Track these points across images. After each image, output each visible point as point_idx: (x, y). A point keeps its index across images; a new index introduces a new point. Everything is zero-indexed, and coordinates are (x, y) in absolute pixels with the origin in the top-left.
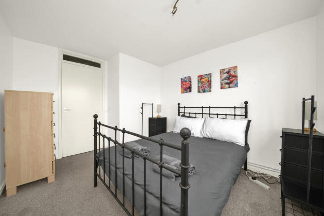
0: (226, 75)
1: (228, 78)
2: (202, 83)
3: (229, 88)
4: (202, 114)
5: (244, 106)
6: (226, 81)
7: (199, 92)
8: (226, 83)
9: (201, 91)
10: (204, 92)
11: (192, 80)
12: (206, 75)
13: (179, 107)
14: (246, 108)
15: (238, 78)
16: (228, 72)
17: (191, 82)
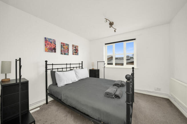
0: (74, 48)
1: (75, 50)
2: (64, 48)
3: (76, 55)
4: (67, 68)
5: (81, 63)
6: (75, 51)
7: (62, 54)
8: (75, 52)
9: (63, 54)
10: (65, 54)
11: (56, 43)
12: (67, 44)
13: (46, 65)
14: (82, 64)
15: (79, 51)
16: (75, 47)
17: (55, 45)
